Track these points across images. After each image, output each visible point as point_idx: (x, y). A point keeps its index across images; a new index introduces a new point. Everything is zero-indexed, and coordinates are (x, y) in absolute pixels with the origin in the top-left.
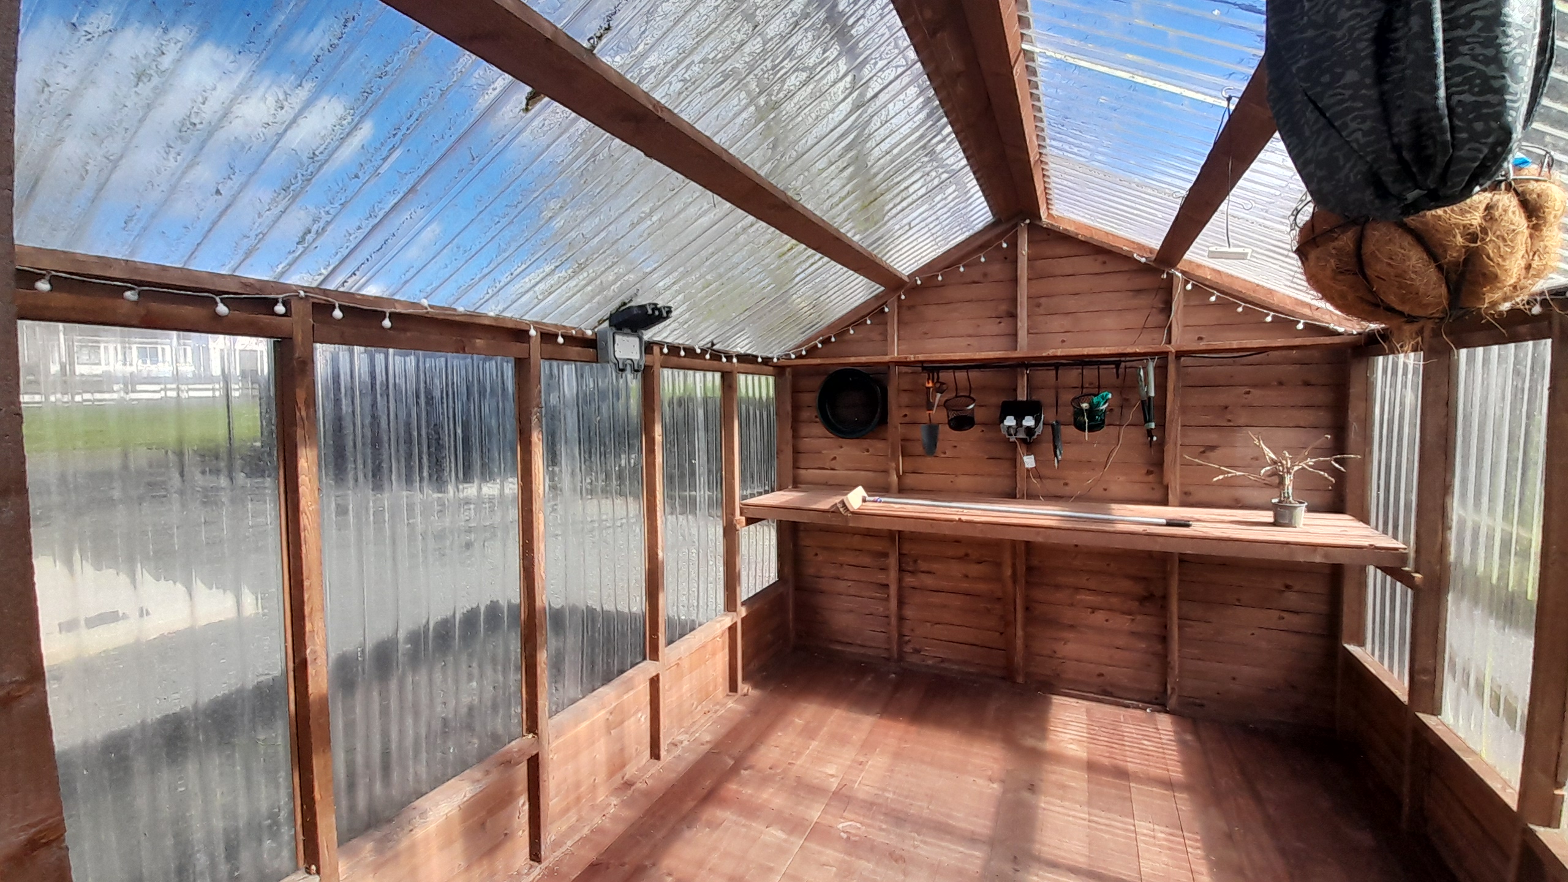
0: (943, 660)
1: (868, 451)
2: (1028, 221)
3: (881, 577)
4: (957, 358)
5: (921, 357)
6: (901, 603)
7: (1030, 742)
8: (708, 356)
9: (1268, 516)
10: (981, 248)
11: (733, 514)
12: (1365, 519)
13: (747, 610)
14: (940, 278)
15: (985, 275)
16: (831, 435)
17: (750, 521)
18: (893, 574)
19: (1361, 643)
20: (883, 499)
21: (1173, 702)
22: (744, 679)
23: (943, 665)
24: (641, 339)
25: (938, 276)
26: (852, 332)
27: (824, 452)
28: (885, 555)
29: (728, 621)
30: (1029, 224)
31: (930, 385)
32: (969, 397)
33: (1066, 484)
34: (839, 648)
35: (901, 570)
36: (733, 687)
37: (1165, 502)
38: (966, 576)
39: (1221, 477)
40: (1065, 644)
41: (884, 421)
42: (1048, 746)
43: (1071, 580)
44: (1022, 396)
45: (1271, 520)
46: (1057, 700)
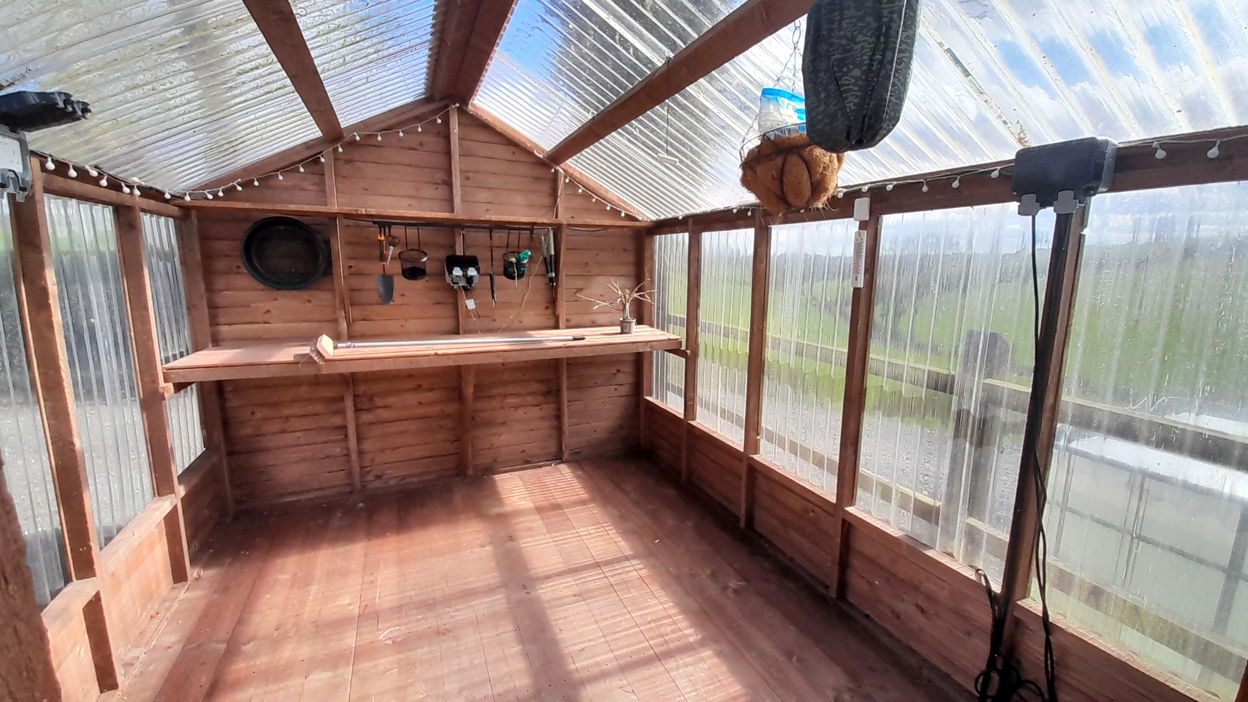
0: (404, 478)
1: (309, 301)
2: (458, 105)
3: (337, 421)
4: (410, 215)
5: (373, 211)
6: (359, 439)
7: (495, 510)
8: (104, 183)
9: (618, 329)
10: (418, 119)
11: (155, 381)
12: (652, 326)
13: (185, 488)
14: (379, 138)
15: (421, 144)
16: (262, 286)
17: (180, 387)
18: (350, 414)
19: (651, 395)
20: (357, 344)
21: (566, 456)
22: (193, 562)
23: (403, 482)
24: (23, 144)
25: (377, 136)
26: (281, 178)
27: (253, 305)
28: (342, 399)
29: (166, 505)
30: (458, 107)
31: (383, 238)
32: (419, 250)
33: (494, 320)
34: (293, 498)
35: (357, 410)
36: (179, 575)
37: (556, 327)
38: (421, 403)
39: (597, 307)
40: (500, 436)
41: (328, 270)
42: (508, 509)
43: (501, 390)
44: (459, 252)
45: (619, 331)
46: (497, 477)
